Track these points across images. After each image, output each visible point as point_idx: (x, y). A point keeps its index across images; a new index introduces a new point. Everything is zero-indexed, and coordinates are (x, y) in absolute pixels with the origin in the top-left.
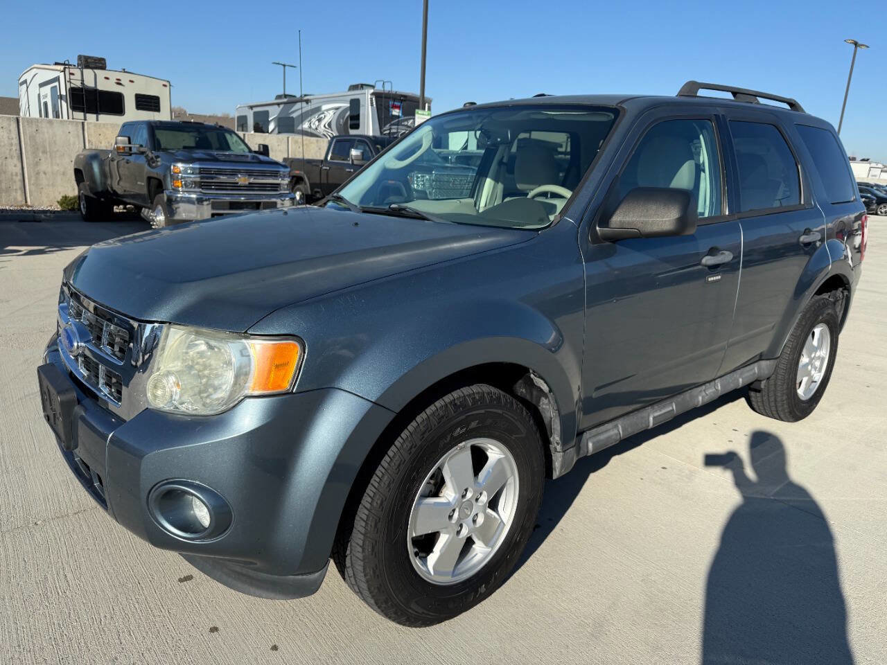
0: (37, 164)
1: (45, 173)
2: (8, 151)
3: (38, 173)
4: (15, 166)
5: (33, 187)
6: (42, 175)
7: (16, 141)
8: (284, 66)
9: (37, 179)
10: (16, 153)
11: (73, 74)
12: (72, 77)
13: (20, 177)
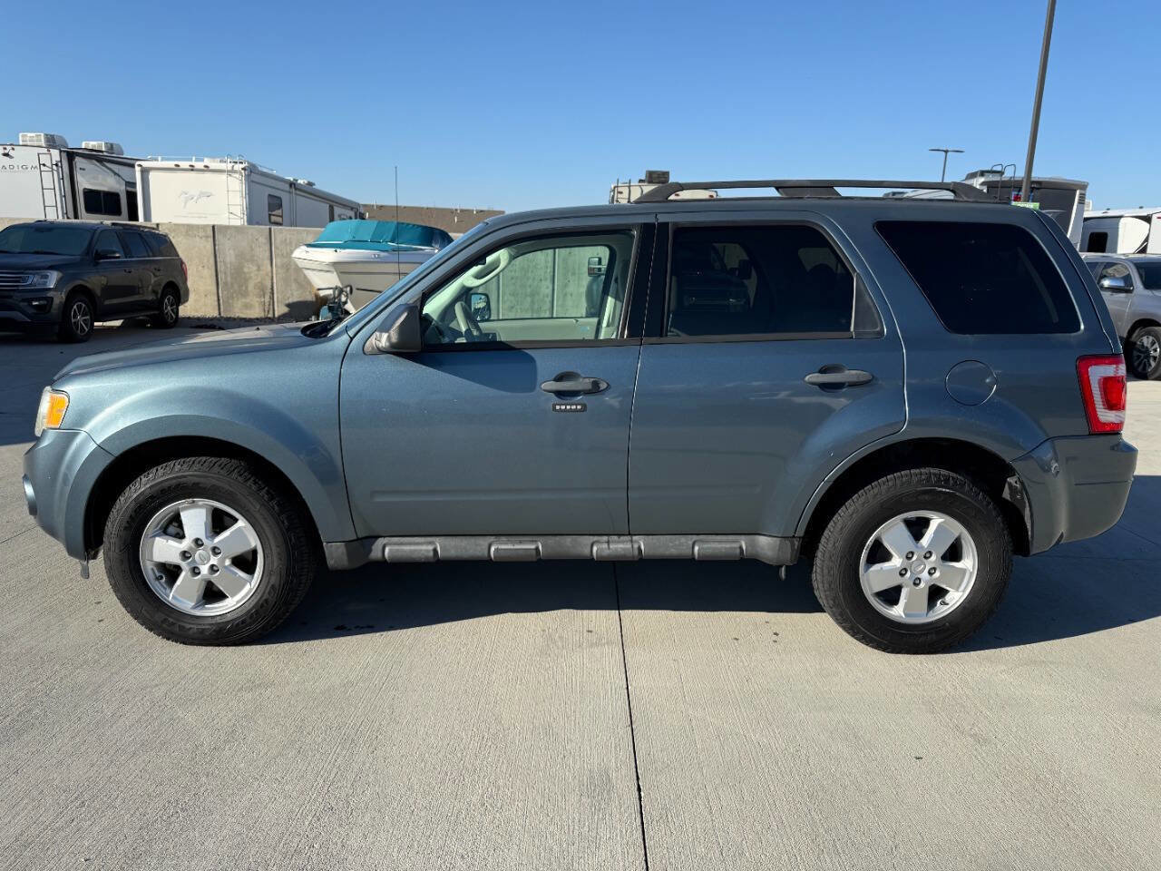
0: (566, 286)
1: (571, 295)
2: (543, 274)
3: (566, 295)
4: (548, 288)
5: (559, 309)
6: (569, 297)
7: (550, 264)
8: (946, 152)
9: (564, 300)
10: (549, 276)
11: (621, 193)
12: (620, 196)
13: (550, 298)
